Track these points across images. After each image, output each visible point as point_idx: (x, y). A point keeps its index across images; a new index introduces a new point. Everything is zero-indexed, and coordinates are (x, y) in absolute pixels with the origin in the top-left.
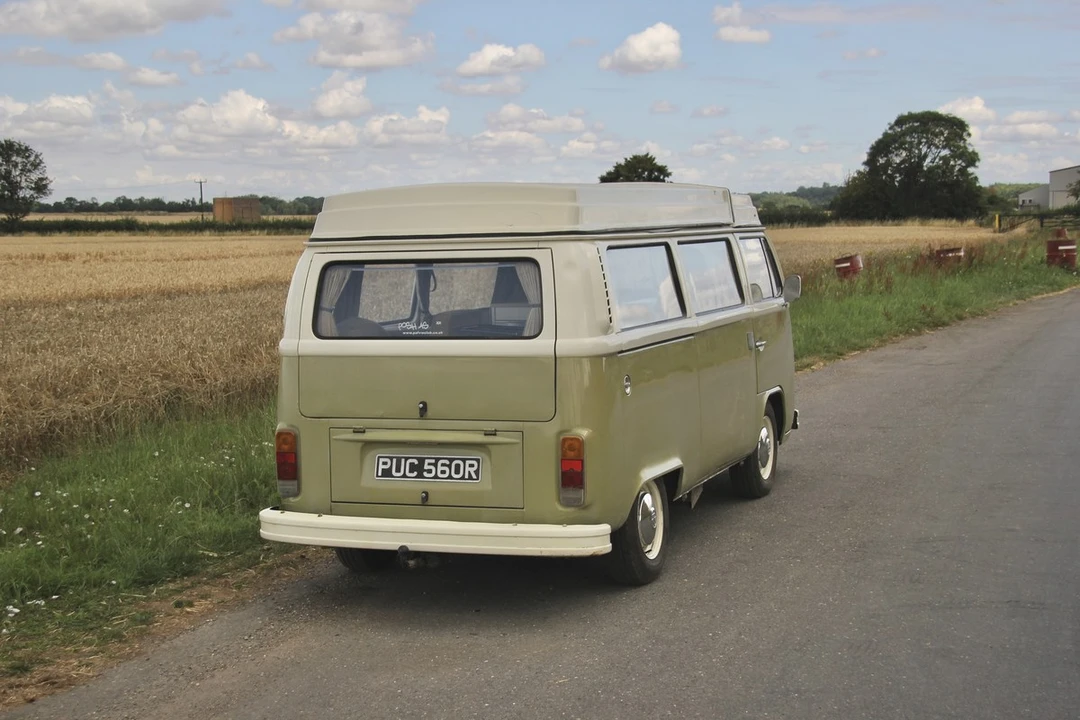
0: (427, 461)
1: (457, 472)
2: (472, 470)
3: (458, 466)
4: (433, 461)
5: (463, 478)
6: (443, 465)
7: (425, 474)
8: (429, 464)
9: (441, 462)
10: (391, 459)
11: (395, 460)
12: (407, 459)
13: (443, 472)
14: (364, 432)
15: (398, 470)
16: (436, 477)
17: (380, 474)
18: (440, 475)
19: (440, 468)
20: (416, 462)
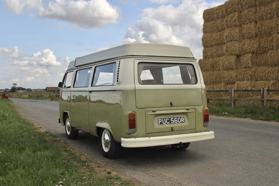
0: (171, 119)
1: (179, 121)
2: (183, 120)
3: (179, 119)
4: (173, 119)
5: (181, 122)
6: (176, 119)
7: (172, 122)
8: (172, 120)
9: (175, 119)
10: (162, 119)
11: (163, 119)
12: (166, 119)
13: (176, 121)
14: (155, 112)
15: (164, 122)
16: (174, 123)
17: (160, 124)
18: (175, 122)
19: (175, 120)
20: (169, 120)
